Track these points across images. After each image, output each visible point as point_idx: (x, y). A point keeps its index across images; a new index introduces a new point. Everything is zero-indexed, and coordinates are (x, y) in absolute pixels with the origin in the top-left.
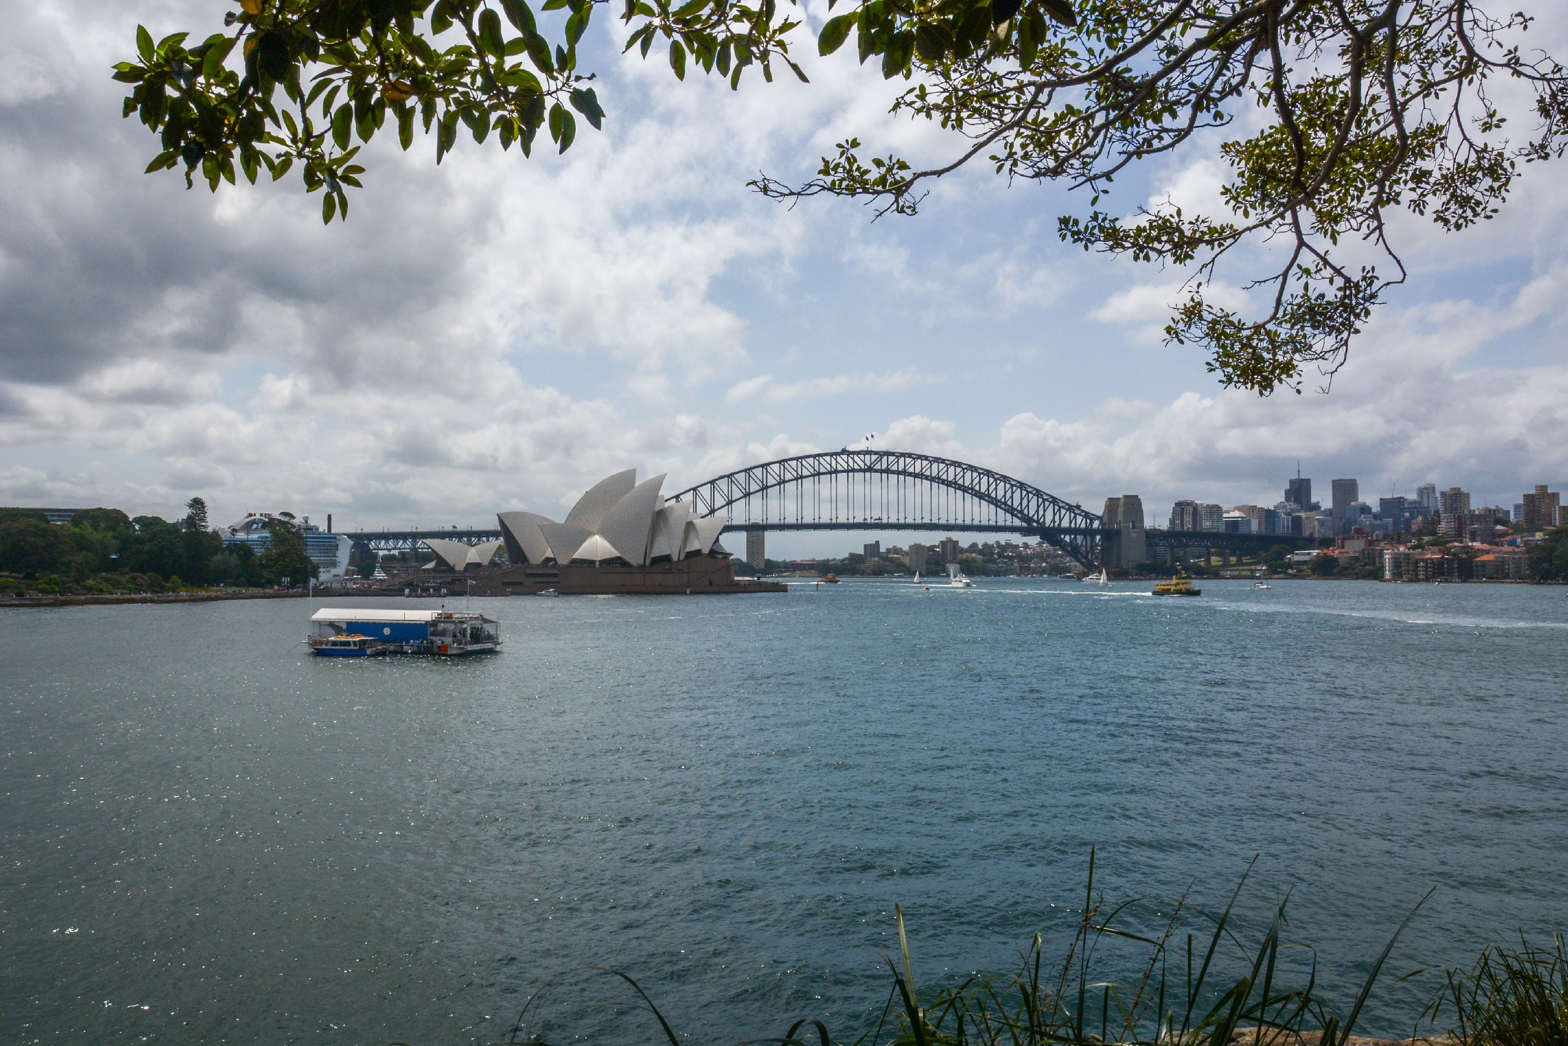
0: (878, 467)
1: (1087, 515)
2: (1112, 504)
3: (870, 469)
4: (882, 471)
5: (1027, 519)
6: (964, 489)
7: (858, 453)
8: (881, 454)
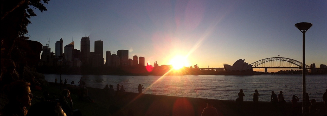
0: (280, 59)
1: (308, 66)
2: (311, 64)
3: (279, 60)
4: (281, 60)
5: (300, 66)
6: (292, 63)
7: (277, 58)
8: (280, 58)
